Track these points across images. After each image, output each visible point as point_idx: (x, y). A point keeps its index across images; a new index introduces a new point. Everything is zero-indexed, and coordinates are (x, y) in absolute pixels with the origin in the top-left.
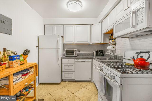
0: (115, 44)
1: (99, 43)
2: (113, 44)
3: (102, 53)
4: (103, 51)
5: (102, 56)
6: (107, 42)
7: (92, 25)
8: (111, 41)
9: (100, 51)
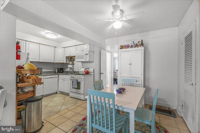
0: (73, 64)
1: (63, 62)
2: (72, 64)
3: (62, 70)
4: (62, 69)
5: (62, 72)
6: (68, 62)
7: (55, 47)
8: (71, 63)
9: (60, 69)
